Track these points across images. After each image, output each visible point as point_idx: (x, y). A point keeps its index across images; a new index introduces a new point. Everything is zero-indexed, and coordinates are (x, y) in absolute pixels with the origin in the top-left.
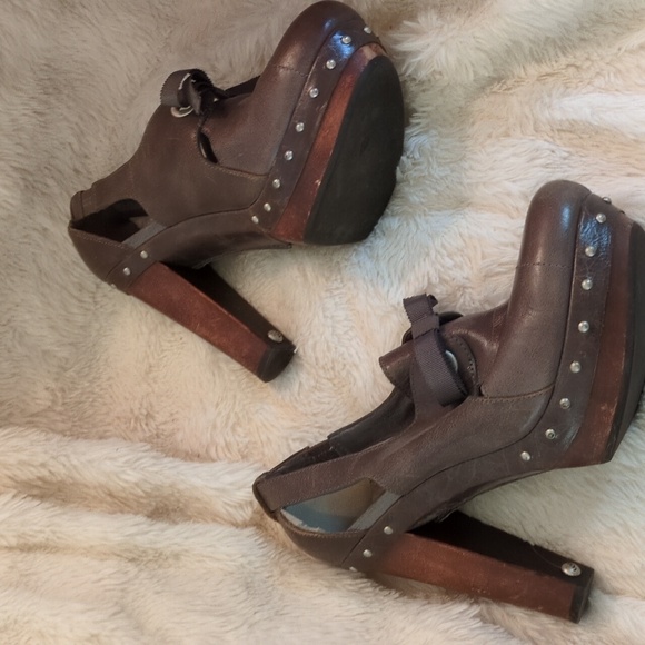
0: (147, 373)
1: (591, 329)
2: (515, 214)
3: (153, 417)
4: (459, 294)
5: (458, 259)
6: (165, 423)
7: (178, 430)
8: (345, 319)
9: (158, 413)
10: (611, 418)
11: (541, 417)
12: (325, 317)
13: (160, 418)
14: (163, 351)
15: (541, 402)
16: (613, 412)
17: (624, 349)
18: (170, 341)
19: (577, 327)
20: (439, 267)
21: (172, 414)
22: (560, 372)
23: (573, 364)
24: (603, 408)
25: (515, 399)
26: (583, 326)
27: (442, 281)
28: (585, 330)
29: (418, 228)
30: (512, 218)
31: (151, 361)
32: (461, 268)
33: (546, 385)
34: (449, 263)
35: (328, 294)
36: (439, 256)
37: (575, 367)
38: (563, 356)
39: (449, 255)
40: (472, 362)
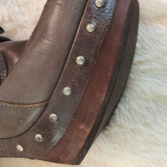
1: (86, 63)
4: (19, 30)
5: (23, 9)
10: (86, 136)
11: (34, 124)
15: (36, 113)
16: (88, 131)
17: (107, 85)
19: (75, 60)
22: (55, 92)
23: (66, 88)
24: (82, 127)
25: (16, 106)
26: (80, 60)
27: (10, 20)
28: (81, 63)
32: (23, 14)
33: (42, 100)
34: (17, 9)
37: (67, 91)
38: (60, 80)
39: (18, 6)
40: (5, 71)
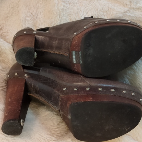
0: (6, 18)
2: (125, 6)
3: (2, 30)
6: (5, 33)
7: (8, 35)
8: (65, 20)
9: (4, 29)
12: (60, 17)
13: (4, 31)
14: (13, 14)
18: (16, 12)
20: (99, 14)
21: (7, 31)
29: (97, 2)
30: (124, 7)
31: (9, 15)
35: (62, 11)
36: (100, 11)
